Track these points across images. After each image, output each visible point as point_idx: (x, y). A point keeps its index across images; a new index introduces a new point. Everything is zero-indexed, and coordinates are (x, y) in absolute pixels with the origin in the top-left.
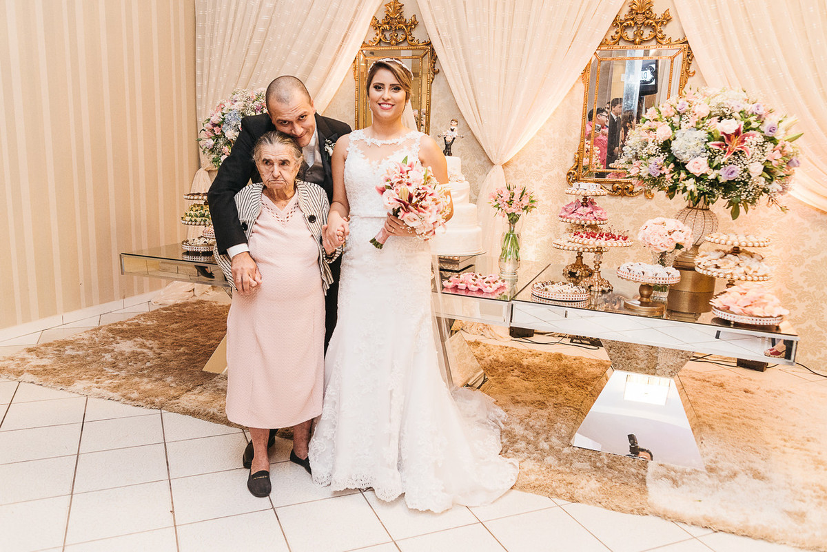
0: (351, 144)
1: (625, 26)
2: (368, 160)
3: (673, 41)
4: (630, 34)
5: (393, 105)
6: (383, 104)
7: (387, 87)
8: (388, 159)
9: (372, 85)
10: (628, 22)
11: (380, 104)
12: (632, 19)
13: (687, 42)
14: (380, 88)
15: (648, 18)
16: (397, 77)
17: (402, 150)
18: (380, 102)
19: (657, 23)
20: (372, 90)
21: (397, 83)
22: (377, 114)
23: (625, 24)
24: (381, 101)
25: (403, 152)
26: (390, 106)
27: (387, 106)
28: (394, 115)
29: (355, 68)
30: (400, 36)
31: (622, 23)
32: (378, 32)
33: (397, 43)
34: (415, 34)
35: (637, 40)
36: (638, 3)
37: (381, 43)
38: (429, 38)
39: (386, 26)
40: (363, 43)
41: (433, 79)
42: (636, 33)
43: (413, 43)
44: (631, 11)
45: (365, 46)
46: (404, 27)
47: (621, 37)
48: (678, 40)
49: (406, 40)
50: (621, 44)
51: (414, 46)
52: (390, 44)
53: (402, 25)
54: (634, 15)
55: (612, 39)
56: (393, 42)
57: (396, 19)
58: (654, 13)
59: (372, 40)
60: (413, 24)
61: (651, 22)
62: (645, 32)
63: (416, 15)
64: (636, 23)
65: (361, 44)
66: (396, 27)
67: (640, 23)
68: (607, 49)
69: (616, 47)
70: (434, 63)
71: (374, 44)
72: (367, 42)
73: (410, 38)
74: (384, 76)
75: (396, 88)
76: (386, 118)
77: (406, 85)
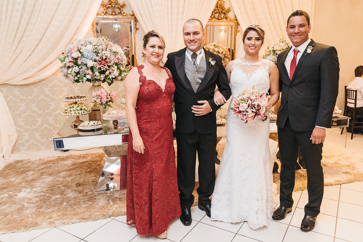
0: (234, 65)
3: (232, 19)
4: (217, 15)
5: (256, 47)
6: (251, 47)
7: (254, 39)
8: (255, 73)
9: (246, 38)
10: (217, 11)
11: (250, 47)
12: (218, 10)
13: (237, 20)
14: (250, 39)
15: (223, 10)
16: (259, 34)
18: (250, 46)
20: (246, 40)
21: (259, 37)
22: (248, 51)
26: (254, 48)
27: (253, 48)
28: (256, 51)
29: (93, 26)
30: (117, 11)
31: (214, 11)
32: (105, 8)
33: (116, 15)
34: (126, 10)
35: (220, 18)
36: (220, 4)
37: (107, 14)
38: (133, 13)
39: (109, 5)
40: (97, 14)
41: (136, 32)
42: (219, 15)
43: (124, 15)
44: (217, 7)
45: (98, 15)
46: (120, 7)
47: (214, 17)
48: (234, 19)
49: (120, 13)
50: (214, 20)
51: (125, 16)
52: (112, 14)
53: (118, 6)
54: (219, 8)
55: (211, 17)
56: (114, 14)
57: (114, 2)
58: (225, 8)
59: (102, 12)
60: (123, 6)
61: (225, 11)
62: (223, 15)
63: (124, 1)
64: (219, 12)
65: (96, 14)
66: (115, 7)
67: (221, 11)
68: (209, 21)
69: (212, 20)
70: (136, 25)
71: (103, 14)
72: (99, 13)
73: (122, 12)
74: (252, 34)
75: (258, 39)
76: (252, 53)
77: (263, 38)
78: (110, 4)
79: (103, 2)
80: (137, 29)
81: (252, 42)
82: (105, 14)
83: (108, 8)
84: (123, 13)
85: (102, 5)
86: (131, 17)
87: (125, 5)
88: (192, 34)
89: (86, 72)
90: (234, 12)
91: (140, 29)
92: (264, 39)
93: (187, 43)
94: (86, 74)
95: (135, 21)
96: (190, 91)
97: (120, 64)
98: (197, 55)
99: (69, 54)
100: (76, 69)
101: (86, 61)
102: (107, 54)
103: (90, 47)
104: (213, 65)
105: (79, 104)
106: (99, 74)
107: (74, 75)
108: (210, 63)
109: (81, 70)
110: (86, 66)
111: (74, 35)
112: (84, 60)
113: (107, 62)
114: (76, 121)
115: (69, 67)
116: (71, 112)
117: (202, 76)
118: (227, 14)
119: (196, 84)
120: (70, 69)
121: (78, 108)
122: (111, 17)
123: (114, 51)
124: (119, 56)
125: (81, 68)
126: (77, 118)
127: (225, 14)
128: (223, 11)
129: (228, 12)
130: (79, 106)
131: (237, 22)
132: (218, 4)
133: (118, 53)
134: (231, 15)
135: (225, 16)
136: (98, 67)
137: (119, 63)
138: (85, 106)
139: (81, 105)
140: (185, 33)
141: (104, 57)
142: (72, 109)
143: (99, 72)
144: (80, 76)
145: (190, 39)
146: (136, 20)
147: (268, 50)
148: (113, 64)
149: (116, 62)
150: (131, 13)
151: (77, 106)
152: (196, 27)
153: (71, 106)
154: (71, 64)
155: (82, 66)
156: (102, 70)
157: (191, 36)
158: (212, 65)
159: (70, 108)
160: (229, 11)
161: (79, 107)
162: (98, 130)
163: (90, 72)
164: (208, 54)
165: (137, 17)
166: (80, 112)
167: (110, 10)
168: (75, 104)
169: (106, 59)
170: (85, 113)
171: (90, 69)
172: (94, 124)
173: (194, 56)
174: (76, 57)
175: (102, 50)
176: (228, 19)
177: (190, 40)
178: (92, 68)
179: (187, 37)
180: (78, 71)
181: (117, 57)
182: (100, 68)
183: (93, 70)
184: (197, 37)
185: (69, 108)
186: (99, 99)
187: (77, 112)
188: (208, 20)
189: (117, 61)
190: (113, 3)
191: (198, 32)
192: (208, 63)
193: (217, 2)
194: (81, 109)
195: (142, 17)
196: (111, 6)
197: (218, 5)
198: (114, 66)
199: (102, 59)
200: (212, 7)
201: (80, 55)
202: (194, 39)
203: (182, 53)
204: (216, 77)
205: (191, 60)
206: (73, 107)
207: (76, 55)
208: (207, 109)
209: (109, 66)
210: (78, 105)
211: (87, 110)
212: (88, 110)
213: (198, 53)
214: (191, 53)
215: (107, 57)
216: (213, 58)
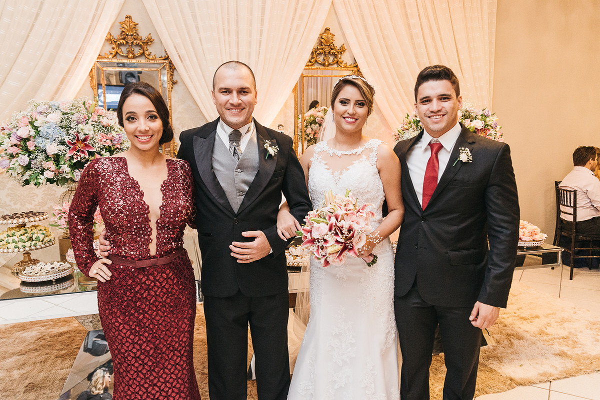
0: (315, 155)
1: (318, 53)
2: (331, 171)
3: (348, 64)
4: (321, 58)
5: (357, 119)
6: (347, 117)
7: (352, 103)
9: (337, 100)
10: (320, 51)
11: (344, 118)
12: (322, 49)
13: (357, 66)
14: (345, 103)
15: (332, 49)
16: (363, 93)
17: (361, 159)
18: (344, 116)
19: (338, 52)
20: (337, 104)
21: (362, 99)
22: (341, 127)
23: (318, 52)
24: (346, 115)
25: (361, 161)
26: (354, 120)
27: (352, 120)
28: (357, 127)
29: (92, 77)
30: (137, 51)
31: (316, 52)
32: (114, 46)
33: (134, 57)
34: (152, 50)
35: (327, 63)
36: (326, 38)
37: (118, 56)
38: (167, 54)
39: (121, 41)
40: (99, 55)
41: (172, 88)
42: (325, 58)
43: (151, 57)
44: (321, 43)
45: (101, 58)
46: (141, 44)
47: (316, 61)
48: (351, 65)
49: (143, 54)
50: (316, 66)
51: (152, 60)
52: (127, 57)
53: (138, 42)
54: (324, 46)
55: (310, 62)
56: (131, 55)
57: (132, 35)
58: (335, 45)
59: (108, 53)
60: (149, 42)
61: (335, 51)
62: (331, 59)
63: (150, 34)
64: (325, 52)
65: (97, 56)
66: (132, 43)
67: (327, 52)
68: (308, 69)
69: (313, 67)
70: (172, 75)
71: (111, 57)
72: (103, 54)
73: (147, 53)
74: (349, 92)
75: (360, 104)
76: (349, 131)
77: (370, 101)
78: (124, 39)
79: (111, 35)
80: (174, 83)
81: (350, 108)
82: (115, 56)
83: (119, 45)
84: (149, 55)
85: (110, 40)
86: (163, 61)
87: (151, 40)
88: (235, 93)
89: (43, 166)
90: (351, 52)
91: (180, 83)
92: (372, 104)
93: (224, 110)
94: (44, 169)
95: (170, 69)
96: (225, 211)
97: (117, 148)
98: (241, 134)
99: (14, 130)
100: (24, 159)
101: (44, 144)
102: (89, 130)
103: (55, 118)
104: (273, 155)
105: (27, 229)
106: (68, 170)
107: (20, 170)
108: (266, 151)
109: (33, 162)
110: (46, 153)
111: (56, 93)
112: (41, 143)
113: (87, 146)
114: (21, 262)
115: (12, 156)
116: (9, 246)
117: (251, 178)
118: (339, 56)
119: (238, 194)
120: (14, 160)
121: (24, 238)
122: (125, 61)
123: (105, 124)
124: (114, 134)
125: (36, 158)
126: (26, 255)
127: (335, 55)
128: (332, 51)
129: (341, 52)
130: (27, 233)
131: (358, 71)
132: (322, 38)
133: (111, 128)
134: (346, 58)
135: (335, 59)
136: (68, 155)
137: (115, 147)
138: (41, 232)
139: (32, 230)
140: (220, 89)
141: (82, 137)
142: (10, 240)
143: (70, 166)
144: (31, 172)
145: (231, 101)
146: (172, 68)
147: (406, 121)
148: (101, 149)
149: (107, 145)
150: (164, 55)
151: (22, 231)
152: (241, 78)
153: (10, 233)
154: (15, 150)
155: (37, 154)
156: (75, 161)
157: (233, 97)
158: (270, 155)
159: (8, 236)
160: (342, 50)
161: (26, 235)
162: (60, 281)
163: (51, 165)
164: (263, 133)
165: (173, 62)
166: (28, 244)
167: (124, 49)
168: (18, 229)
169: (85, 140)
170: (38, 247)
171: (53, 159)
172: (53, 268)
173: (236, 136)
174: (25, 136)
175: (78, 123)
176: (341, 65)
177: (232, 104)
178: (57, 159)
179: (223, 98)
180: (27, 163)
181: (109, 136)
182: (72, 158)
183: (59, 162)
184: (245, 98)
185: (6, 236)
186: (65, 218)
187: (20, 245)
188: (304, 66)
189: (109, 143)
190: (129, 37)
191: (248, 88)
192: (263, 152)
193: (320, 34)
194: (31, 239)
195: (182, 62)
196: (124, 42)
197: (322, 40)
198: (103, 152)
199: (78, 140)
200: (312, 44)
201: (33, 133)
202: (240, 102)
203: (210, 129)
204: (280, 179)
205: (227, 143)
206: (13, 235)
207: (24, 132)
208: (262, 249)
209: (91, 154)
210: (25, 231)
211: (43, 241)
212: (47, 239)
213: (243, 130)
214: (230, 130)
215: (88, 136)
216: (274, 141)
